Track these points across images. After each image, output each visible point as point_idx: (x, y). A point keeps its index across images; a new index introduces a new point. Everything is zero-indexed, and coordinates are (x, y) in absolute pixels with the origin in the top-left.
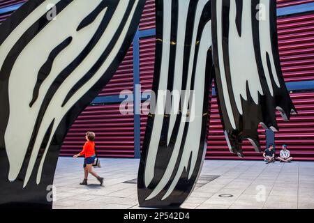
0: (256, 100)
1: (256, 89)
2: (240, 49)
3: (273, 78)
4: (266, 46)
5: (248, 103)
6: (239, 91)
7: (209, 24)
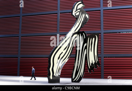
0: (94, 64)
1: (94, 62)
2: (91, 54)
3: (97, 60)
4: (96, 54)
5: (92, 64)
6: (91, 62)
7: (86, 50)
